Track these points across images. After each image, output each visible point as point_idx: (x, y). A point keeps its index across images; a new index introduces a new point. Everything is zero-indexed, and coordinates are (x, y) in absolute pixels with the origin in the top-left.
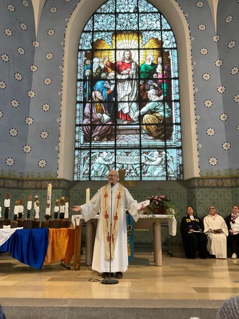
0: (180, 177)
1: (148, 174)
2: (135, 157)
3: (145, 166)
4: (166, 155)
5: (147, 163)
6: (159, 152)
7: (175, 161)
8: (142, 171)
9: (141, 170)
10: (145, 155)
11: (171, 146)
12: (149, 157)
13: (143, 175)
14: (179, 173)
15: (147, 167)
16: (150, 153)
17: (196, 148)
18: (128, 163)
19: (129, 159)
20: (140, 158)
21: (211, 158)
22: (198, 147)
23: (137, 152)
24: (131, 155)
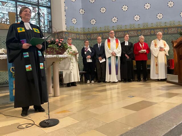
0: (49, 30)
2: (11, 8)
4: (39, 11)
6: (33, 7)
7: (46, 17)
9: (17, 20)
10: (21, 8)
11: (43, 4)
14: (49, 27)
18: (4, 12)
19: (5, 9)
20: (15, 9)
21: (73, 18)
22: (65, 8)
23: (13, 4)
24: (7, 5)
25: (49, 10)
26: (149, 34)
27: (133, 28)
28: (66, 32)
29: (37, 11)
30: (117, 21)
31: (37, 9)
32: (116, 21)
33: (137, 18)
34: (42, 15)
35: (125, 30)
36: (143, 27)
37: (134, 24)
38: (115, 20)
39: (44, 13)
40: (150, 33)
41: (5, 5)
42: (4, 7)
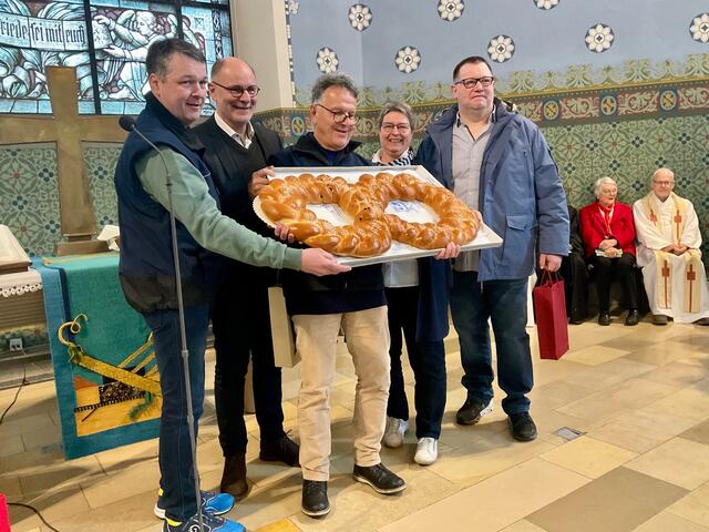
1: (124, 93)
2: (67, 26)
3: (107, 63)
4: (179, 28)
5: (117, 51)
6: (156, 14)
7: (210, 52)
8: (101, 80)
9: (94, 74)
10: (106, 20)
12: (123, 31)
13: (103, 96)
15: (118, 65)
16: (125, 15)
17: (283, 14)
18: (38, 45)
19: (44, 31)
20: (85, 28)
21: (323, 50)
22: (287, 9)
23: (76, 6)
24: (47, 13)
25: (224, 19)
26: (652, 109)
27: (582, 86)
28: (292, 114)
29: (173, 28)
30: (512, 53)
31: (172, 18)
32: (508, 55)
33: (599, 38)
34: (194, 42)
35: (546, 91)
36: (627, 80)
37: (584, 66)
38: (501, 49)
39: (200, 35)
40: (659, 106)
41: (42, 14)
42: (37, 21)
